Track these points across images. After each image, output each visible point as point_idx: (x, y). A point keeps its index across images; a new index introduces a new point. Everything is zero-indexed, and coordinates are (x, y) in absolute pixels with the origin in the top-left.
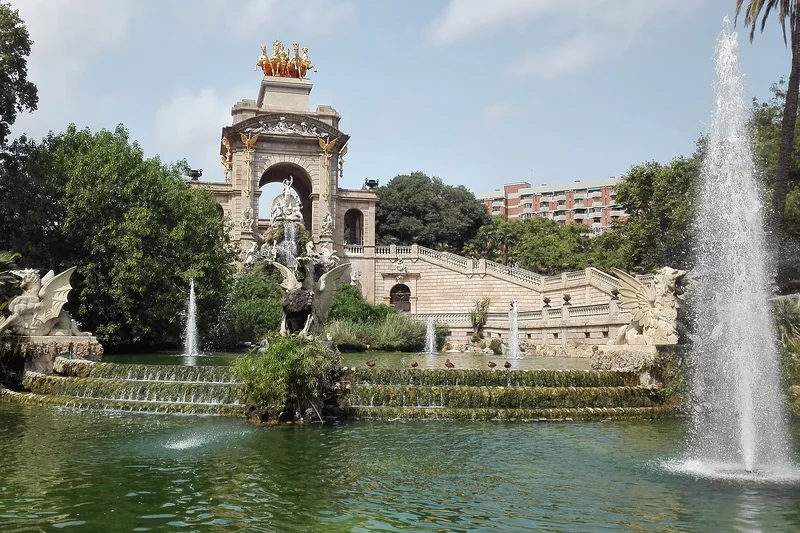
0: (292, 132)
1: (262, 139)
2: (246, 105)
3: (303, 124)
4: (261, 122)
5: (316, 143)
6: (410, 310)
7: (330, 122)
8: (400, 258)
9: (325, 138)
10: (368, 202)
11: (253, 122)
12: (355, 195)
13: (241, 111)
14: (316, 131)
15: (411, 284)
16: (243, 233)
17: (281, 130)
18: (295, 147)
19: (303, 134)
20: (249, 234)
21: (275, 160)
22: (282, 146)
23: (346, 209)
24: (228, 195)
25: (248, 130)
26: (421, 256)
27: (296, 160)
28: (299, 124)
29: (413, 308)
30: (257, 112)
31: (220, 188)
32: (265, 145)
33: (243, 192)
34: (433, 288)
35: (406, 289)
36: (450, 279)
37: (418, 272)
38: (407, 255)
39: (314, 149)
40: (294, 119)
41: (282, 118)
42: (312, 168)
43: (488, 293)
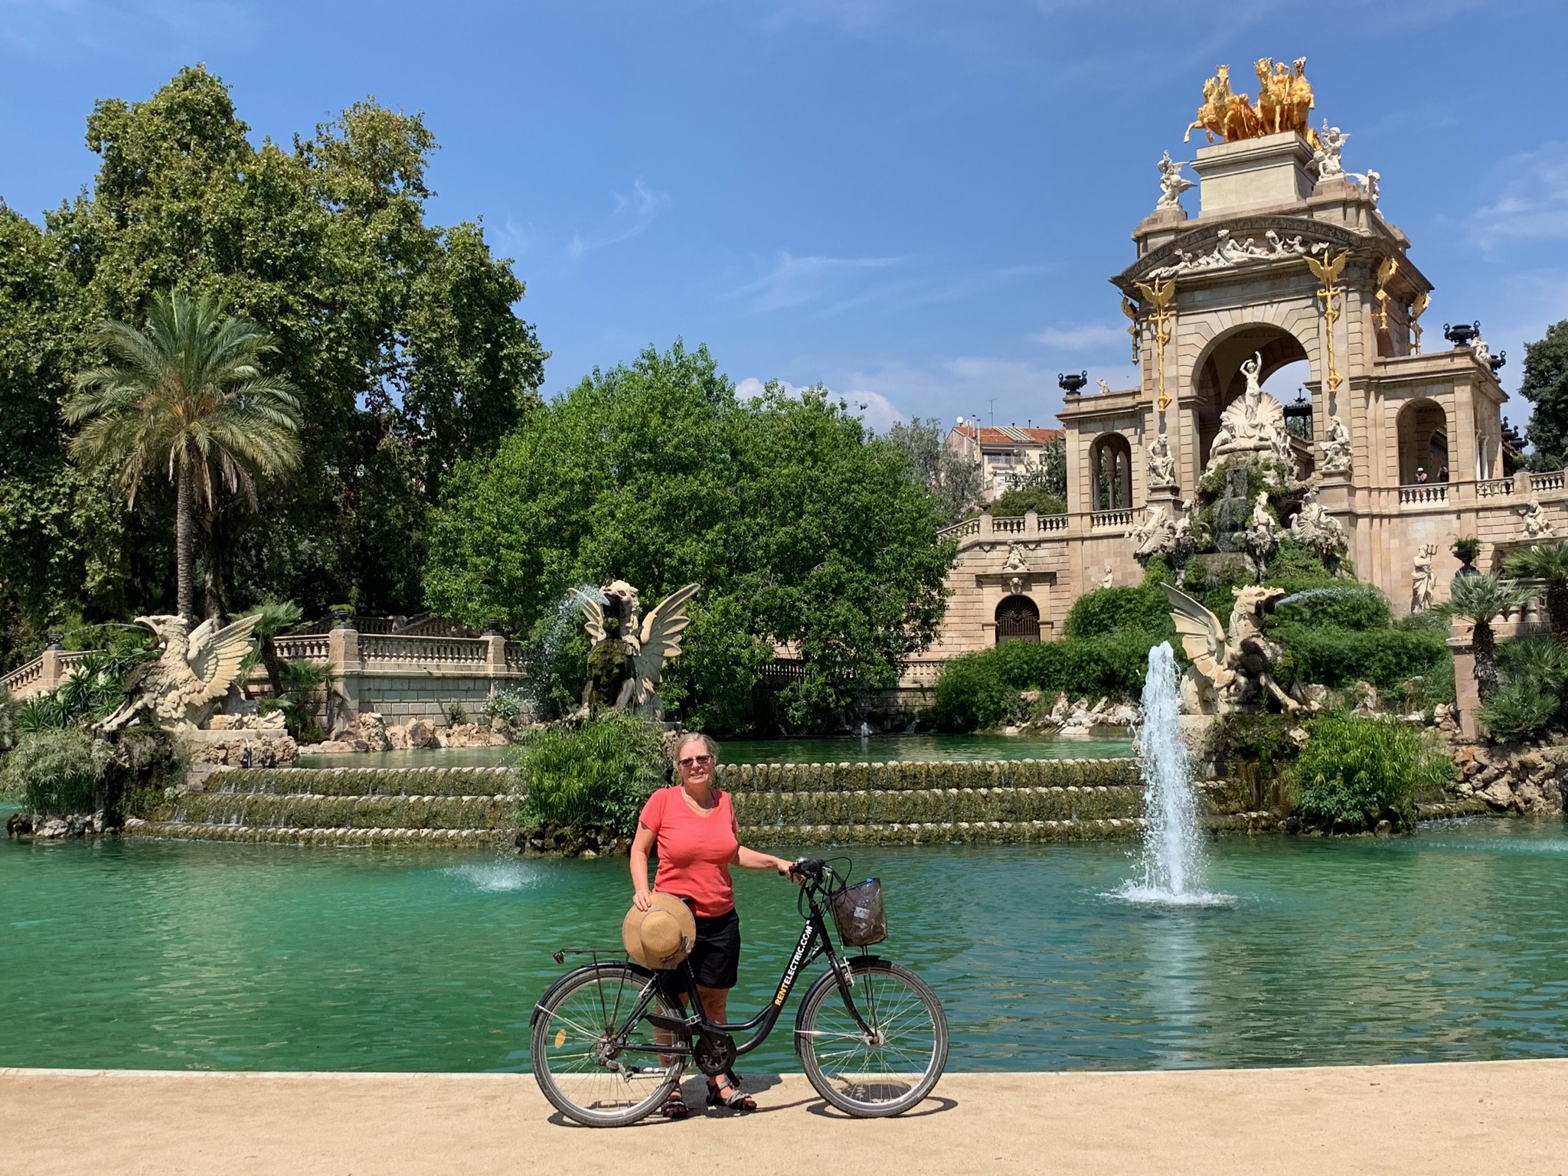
0: (1246, 257)
1: (1186, 286)
2: (1154, 221)
3: (1270, 234)
4: (1179, 252)
5: (1304, 270)
7: (1334, 217)
8: (1534, 503)
9: (1319, 255)
10: (1449, 380)
11: (1166, 256)
13: (1146, 236)
14: (1301, 244)
16: (1154, 490)
17: (1227, 257)
19: (1272, 257)
20: (1163, 489)
21: (1222, 321)
22: (1235, 290)
23: (1396, 404)
24: (1135, 415)
27: (1270, 315)
28: (1260, 239)
30: (1176, 231)
31: (1120, 402)
32: (1199, 296)
33: (1155, 405)
38: (1555, 494)
39: (1305, 283)
40: (1246, 228)
41: (1223, 233)
42: (1303, 324)
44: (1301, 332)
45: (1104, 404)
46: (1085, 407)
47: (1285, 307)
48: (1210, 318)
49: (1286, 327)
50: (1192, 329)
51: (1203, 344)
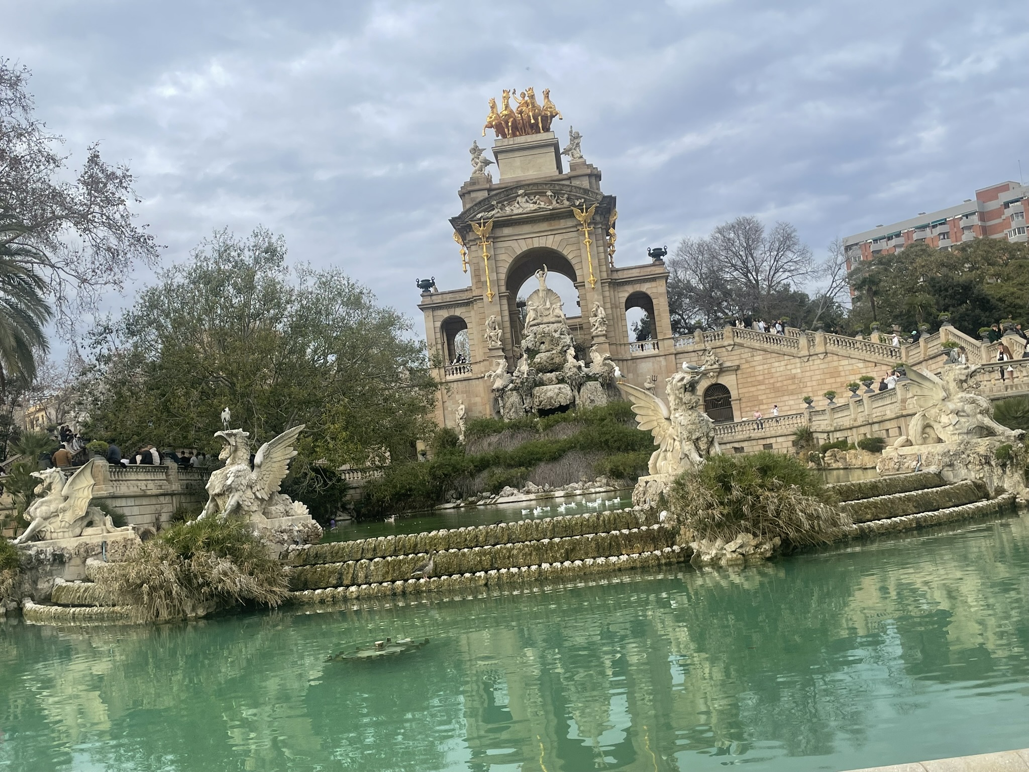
0: (536, 207)
1: (499, 224)
3: (549, 193)
4: (494, 203)
6: (732, 419)
7: (585, 183)
8: (708, 348)
9: (580, 205)
10: (653, 279)
11: (485, 205)
12: (635, 273)
13: (469, 192)
14: (568, 199)
15: (727, 381)
17: (523, 206)
18: (544, 226)
19: (550, 207)
21: (521, 247)
22: (527, 228)
23: (624, 294)
24: (468, 303)
25: (479, 216)
26: (738, 340)
27: (550, 242)
28: (543, 194)
29: (736, 414)
30: (489, 190)
31: (458, 296)
32: (507, 231)
33: (484, 297)
34: (761, 383)
35: (724, 389)
36: (779, 367)
37: (737, 363)
38: (718, 343)
39: (570, 223)
40: (534, 189)
41: (521, 192)
42: (570, 248)
43: (833, 380)
44: (569, 253)
45: (448, 298)
46: (437, 299)
47: (558, 238)
48: (513, 244)
49: (560, 249)
50: (503, 251)
51: (510, 260)
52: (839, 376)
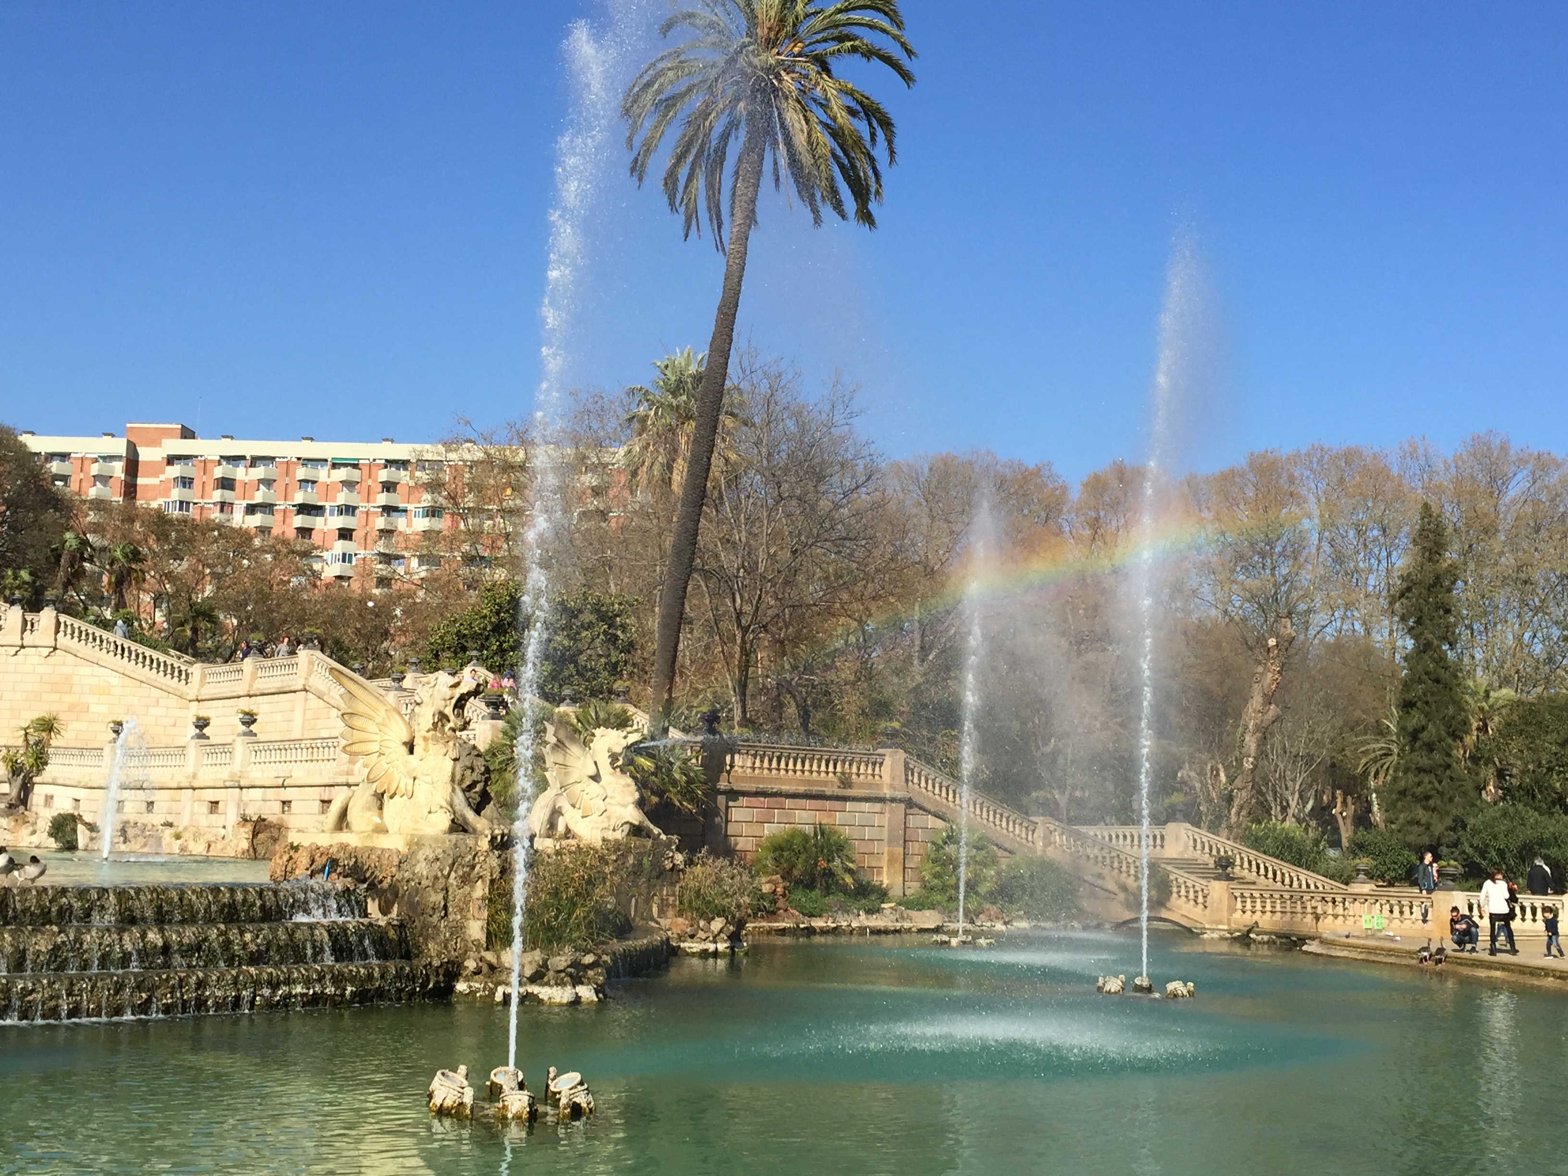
43: (56, 697)
52: (70, 692)
